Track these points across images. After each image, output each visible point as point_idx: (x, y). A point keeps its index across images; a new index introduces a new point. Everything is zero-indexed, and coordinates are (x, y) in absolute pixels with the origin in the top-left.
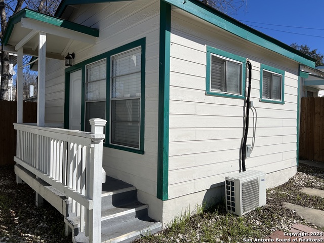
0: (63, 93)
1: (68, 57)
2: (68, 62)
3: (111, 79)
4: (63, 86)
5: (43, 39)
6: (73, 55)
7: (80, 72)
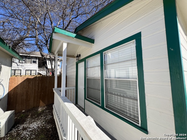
0: (75, 73)
1: (77, 56)
2: (77, 59)
3: (104, 66)
4: (75, 70)
5: (65, 46)
6: (80, 55)
7: (83, 63)
